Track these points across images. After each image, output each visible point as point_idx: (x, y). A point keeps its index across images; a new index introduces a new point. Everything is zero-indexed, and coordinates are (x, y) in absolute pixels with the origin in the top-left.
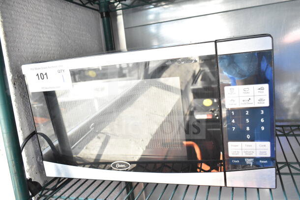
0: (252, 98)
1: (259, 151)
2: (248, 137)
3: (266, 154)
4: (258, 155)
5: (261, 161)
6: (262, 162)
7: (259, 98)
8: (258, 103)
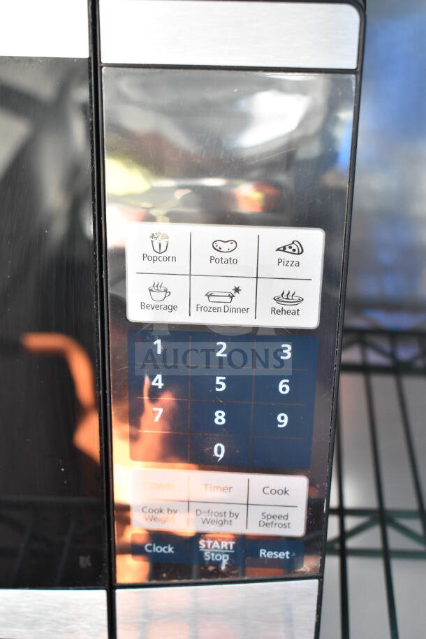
0: (247, 286)
1: (262, 509)
2: (219, 451)
3: (287, 526)
4: (255, 530)
5: (262, 552)
6: (270, 555)
7: (278, 288)
8: (273, 311)
